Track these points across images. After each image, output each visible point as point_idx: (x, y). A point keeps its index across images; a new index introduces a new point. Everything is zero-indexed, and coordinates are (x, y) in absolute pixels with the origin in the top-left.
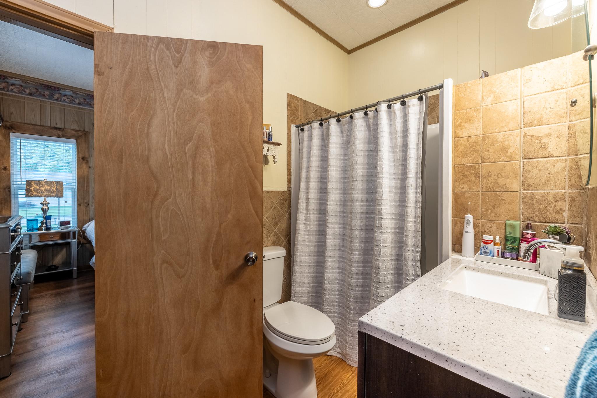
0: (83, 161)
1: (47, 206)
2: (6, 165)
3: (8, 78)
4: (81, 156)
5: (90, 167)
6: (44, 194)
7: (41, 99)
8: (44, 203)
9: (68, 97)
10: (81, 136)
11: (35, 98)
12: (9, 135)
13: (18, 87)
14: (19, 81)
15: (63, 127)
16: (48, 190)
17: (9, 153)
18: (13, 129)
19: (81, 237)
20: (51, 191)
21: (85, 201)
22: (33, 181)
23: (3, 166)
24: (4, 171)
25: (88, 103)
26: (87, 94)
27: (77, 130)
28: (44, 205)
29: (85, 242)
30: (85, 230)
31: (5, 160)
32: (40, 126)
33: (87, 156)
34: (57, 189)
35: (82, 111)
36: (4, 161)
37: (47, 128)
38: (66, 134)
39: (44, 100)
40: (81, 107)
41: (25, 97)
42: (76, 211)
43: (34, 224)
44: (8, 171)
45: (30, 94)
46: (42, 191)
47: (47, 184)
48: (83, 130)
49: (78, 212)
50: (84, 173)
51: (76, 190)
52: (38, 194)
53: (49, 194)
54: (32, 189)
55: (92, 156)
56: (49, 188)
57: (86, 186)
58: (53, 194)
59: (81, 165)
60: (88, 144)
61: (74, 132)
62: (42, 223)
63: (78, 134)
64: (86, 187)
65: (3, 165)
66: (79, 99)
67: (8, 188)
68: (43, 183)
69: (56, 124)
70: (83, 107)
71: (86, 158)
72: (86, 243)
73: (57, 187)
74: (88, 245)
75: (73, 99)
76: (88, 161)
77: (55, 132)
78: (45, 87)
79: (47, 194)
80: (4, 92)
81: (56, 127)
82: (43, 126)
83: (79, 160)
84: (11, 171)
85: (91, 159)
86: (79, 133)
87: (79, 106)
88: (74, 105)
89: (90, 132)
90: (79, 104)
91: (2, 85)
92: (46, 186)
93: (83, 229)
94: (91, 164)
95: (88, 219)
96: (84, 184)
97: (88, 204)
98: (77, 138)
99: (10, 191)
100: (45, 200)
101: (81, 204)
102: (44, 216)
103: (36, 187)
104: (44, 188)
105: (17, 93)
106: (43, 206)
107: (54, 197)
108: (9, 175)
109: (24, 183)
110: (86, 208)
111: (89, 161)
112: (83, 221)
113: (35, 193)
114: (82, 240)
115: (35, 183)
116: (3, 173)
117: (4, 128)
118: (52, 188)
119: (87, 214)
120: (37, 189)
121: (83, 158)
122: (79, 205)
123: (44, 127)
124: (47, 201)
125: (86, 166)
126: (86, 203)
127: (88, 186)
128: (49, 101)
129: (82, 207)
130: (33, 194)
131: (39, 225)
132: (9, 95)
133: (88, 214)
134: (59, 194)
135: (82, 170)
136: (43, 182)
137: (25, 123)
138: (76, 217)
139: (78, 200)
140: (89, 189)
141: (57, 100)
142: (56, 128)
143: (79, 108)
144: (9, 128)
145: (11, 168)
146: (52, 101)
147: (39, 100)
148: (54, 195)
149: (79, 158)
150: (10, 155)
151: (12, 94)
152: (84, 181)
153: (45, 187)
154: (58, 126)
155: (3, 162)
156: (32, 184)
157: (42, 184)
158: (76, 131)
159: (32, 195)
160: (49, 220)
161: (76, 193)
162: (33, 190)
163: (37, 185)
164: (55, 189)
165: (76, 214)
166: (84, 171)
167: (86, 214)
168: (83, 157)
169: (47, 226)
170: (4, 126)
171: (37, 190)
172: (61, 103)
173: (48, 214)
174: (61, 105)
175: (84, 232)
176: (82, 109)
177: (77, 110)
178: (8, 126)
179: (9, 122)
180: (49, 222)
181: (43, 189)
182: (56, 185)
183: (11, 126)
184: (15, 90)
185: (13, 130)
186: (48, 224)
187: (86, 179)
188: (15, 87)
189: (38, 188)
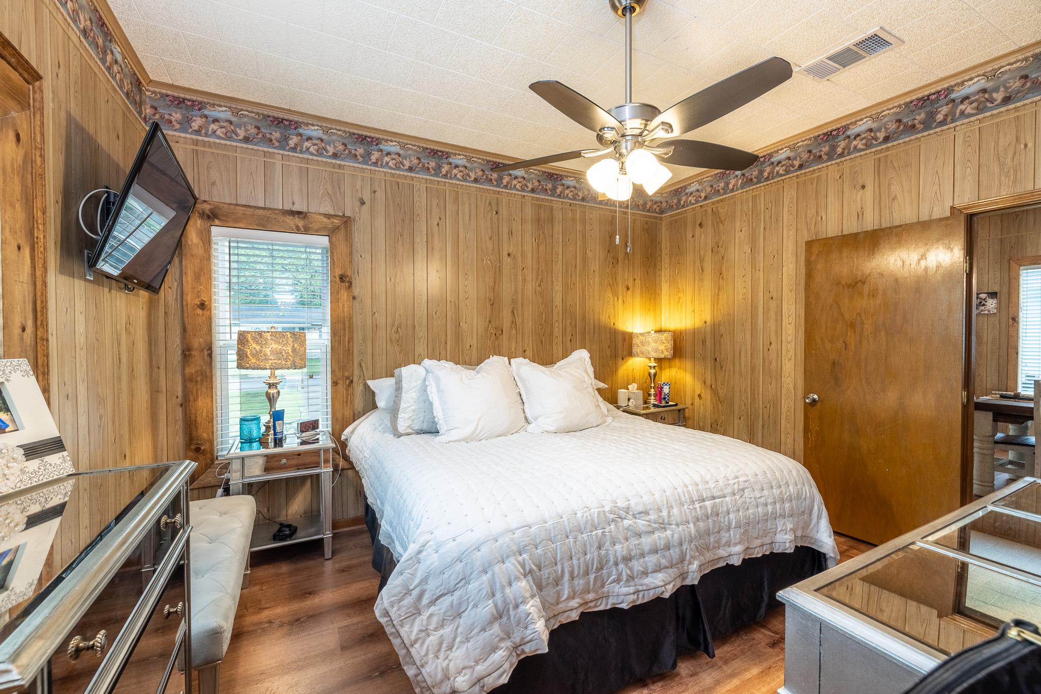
0: (342, 284)
1: (276, 388)
2: (204, 299)
3: (206, 107)
4: (338, 272)
5: (354, 298)
6: (270, 362)
7: (266, 149)
8: (271, 382)
9: (315, 142)
10: (338, 228)
11: (255, 147)
12: (209, 232)
13: (225, 124)
14: (225, 113)
15: (305, 210)
16: (277, 354)
17: (210, 271)
18: (217, 219)
19: (339, 454)
20: (283, 356)
21: (347, 374)
22: (249, 332)
23: (199, 301)
24: (199, 311)
25: (350, 152)
26: (349, 132)
27: (331, 215)
28: (271, 386)
29: (346, 466)
30: (347, 439)
31: (202, 287)
32: (264, 208)
33: (349, 273)
34: (294, 350)
35: (340, 171)
36: (201, 289)
37: (276, 212)
38: (311, 226)
39: (271, 150)
40: (338, 162)
41: (236, 147)
42: (329, 397)
43: (253, 426)
44: (208, 310)
45: (246, 140)
46: (265, 355)
47: (276, 339)
48: (341, 214)
49: (332, 398)
50: (344, 312)
51: (329, 349)
52: (258, 363)
53: (280, 362)
54: (248, 350)
55: (358, 273)
56: (280, 347)
57: (347, 339)
58: (287, 361)
59: (338, 293)
60: (351, 246)
61: (325, 220)
62: (268, 428)
63: (333, 222)
64: (347, 342)
65: (199, 297)
66: (334, 145)
67: (207, 348)
68: (268, 336)
69: (293, 203)
70: (342, 163)
71: (347, 276)
72: (347, 469)
73: (293, 346)
74: (350, 473)
75: (323, 145)
76: (351, 284)
77: (291, 221)
78: (273, 122)
79: (274, 361)
80: (200, 138)
81: (294, 209)
82: (269, 209)
83: (335, 282)
84: (213, 312)
85: (357, 278)
86: (335, 221)
87: (334, 161)
88: (324, 160)
89: (355, 218)
90: (335, 156)
91: (197, 122)
92: (273, 343)
93: (343, 438)
94: (356, 290)
95: (352, 414)
96: (344, 335)
97: (352, 381)
98: (331, 233)
99: (210, 355)
100: (273, 375)
101: (339, 381)
102: (270, 412)
103: (254, 346)
104: (270, 349)
105: (223, 139)
106: (270, 388)
107: (288, 368)
108: (210, 319)
109: (235, 337)
110: (347, 390)
111: (353, 284)
112: (343, 418)
113: (253, 361)
114: (342, 463)
115: (254, 339)
116: (198, 315)
117: (199, 217)
118: (284, 348)
119: (349, 403)
120: (257, 352)
121: (342, 278)
122: (335, 383)
123: (270, 212)
124: (276, 377)
125: (348, 295)
126: (348, 378)
127: (351, 339)
128: (281, 152)
129: (341, 387)
130: (250, 362)
131: (263, 429)
132: (210, 145)
133: (351, 402)
134: (298, 361)
135: (341, 305)
136: (267, 334)
137: (237, 205)
138: (330, 410)
139: (333, 372)
140: (353, 346)
141: (294, 149)
142: (293, 213)
143: (334, 166)
144: (209, 217)
145: (213, 305)
146: (286, 153)
147: (263, 151)
148: (289, 363)
149: (335, 277)
150: (210, 275)
151: (214, 142)
152: (344, 329)
153: (271, 346)
154: (296, 208)
155: (198, 291)
156: (247, 341)
157: (266, 340)
158: (329, 216)
159: (248, 365)
160: (280, 422)
161: (329, 356)
162: (249, 353)
163: (257, 342)
164: (290, 351)
165: (329, 403)
166: (343, 305)
167: (347, 403)
168: (342, 275)
169: (275, 434)
170: (199, 213)
171: (256, 355)
172: (300, 155)
173: (278, 407)
174: (302, 160)
175: (344, 445)
176: (340, 166)
177: (330, 169)
178: (207, 212)
179: (210, 204)
180: (280, 424)
181: (268, 351)
182: (291, 340)
183: (211, 211)
184: (219, 132)
185: (217, 222)
186: (278, 429)
187: (347, 323)
188: (219, 126)
189: (258, 348)
